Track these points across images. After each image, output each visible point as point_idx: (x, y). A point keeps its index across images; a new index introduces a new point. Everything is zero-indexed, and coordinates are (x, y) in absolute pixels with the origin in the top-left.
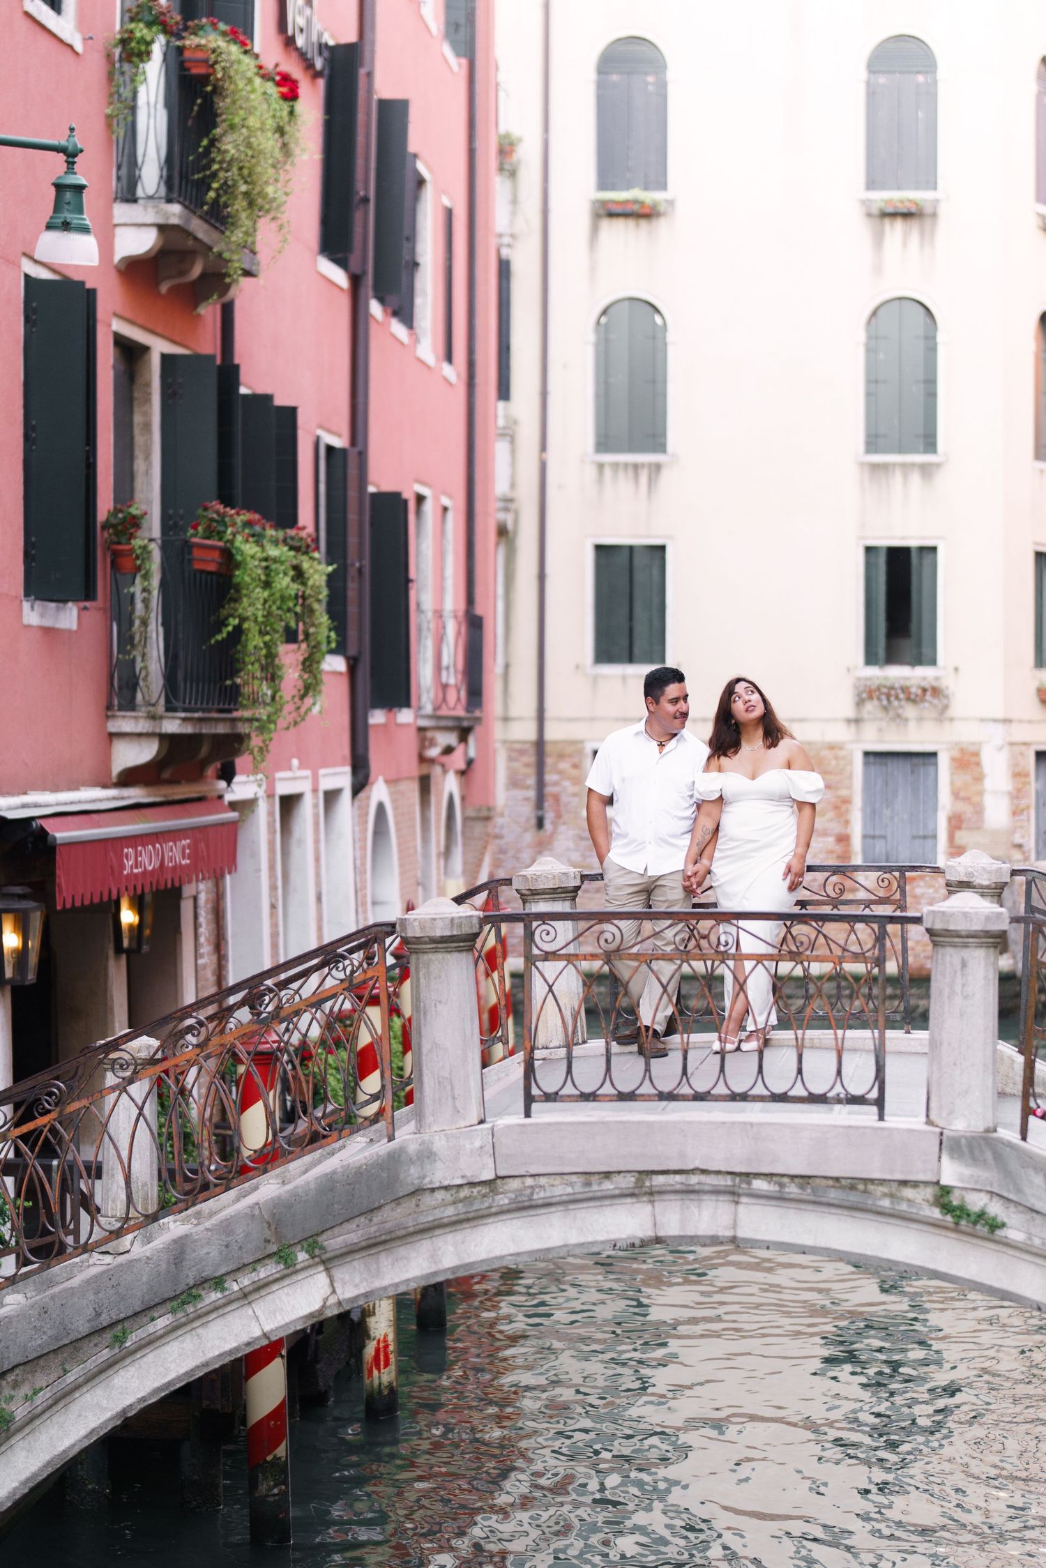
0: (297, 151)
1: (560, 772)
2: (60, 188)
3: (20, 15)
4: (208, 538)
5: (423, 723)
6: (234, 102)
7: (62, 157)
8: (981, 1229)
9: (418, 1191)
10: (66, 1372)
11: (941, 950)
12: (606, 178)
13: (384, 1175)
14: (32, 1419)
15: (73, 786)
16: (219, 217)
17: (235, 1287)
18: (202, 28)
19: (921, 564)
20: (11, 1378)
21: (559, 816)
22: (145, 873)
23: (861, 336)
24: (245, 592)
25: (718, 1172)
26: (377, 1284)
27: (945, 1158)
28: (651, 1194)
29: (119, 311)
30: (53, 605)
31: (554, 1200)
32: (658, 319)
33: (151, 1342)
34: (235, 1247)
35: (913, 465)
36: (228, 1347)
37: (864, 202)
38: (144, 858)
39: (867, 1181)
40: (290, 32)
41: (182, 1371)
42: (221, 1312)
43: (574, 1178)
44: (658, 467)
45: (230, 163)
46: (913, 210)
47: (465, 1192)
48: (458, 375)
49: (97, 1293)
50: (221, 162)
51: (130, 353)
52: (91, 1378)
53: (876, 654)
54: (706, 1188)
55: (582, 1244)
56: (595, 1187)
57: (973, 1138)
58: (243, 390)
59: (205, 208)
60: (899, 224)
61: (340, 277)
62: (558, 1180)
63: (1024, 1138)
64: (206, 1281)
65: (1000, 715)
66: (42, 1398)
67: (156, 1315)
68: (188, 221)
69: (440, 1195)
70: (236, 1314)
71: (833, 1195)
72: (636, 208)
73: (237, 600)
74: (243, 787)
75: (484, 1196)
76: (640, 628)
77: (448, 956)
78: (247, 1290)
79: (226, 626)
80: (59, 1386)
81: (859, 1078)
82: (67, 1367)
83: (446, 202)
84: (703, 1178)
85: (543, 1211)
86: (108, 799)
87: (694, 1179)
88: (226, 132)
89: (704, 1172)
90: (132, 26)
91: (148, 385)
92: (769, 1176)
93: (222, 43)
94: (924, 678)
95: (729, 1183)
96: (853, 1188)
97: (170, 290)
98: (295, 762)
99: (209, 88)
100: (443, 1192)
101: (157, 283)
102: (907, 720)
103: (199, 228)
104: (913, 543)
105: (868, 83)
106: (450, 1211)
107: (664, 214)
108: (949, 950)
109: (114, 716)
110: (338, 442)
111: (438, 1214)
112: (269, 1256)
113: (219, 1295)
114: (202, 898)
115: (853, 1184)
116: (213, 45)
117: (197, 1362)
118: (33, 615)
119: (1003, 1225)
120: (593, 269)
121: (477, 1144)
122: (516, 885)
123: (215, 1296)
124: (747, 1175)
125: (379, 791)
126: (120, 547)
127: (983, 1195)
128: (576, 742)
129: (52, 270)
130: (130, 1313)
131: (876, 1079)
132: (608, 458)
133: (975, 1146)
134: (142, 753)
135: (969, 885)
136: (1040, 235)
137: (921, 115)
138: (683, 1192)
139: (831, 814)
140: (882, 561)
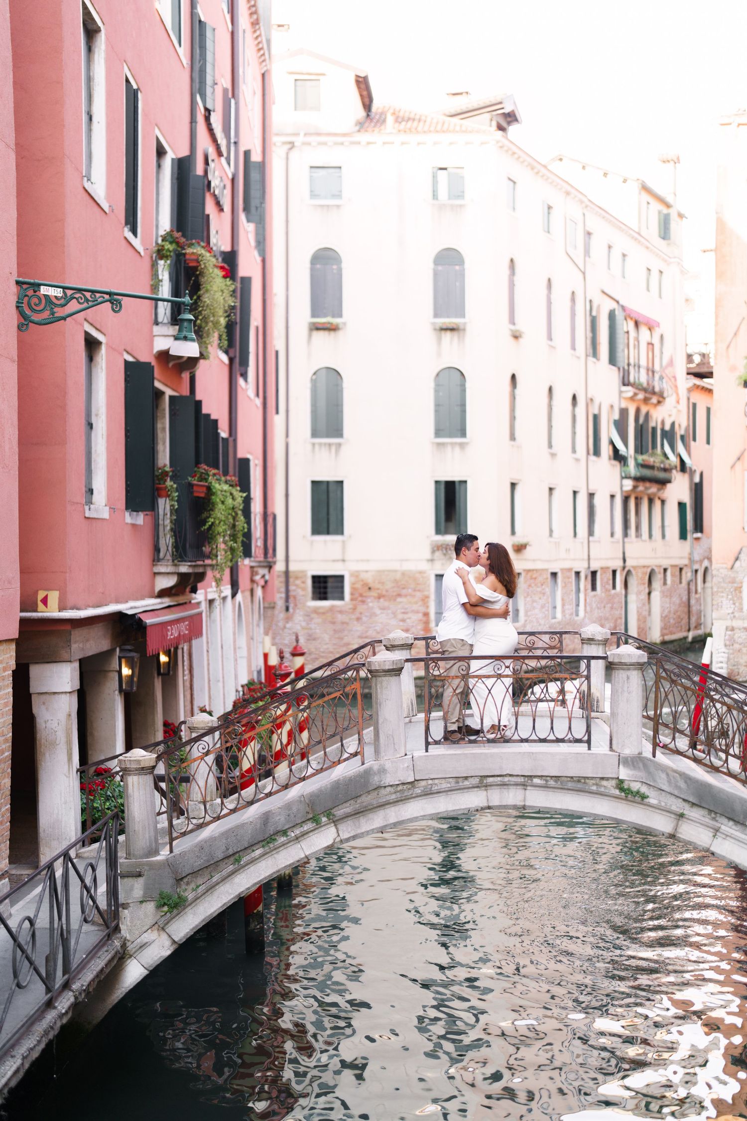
1: (297, 586)
2: (181, 321)
3: (123, 238)
4: (201, 481)
5: (253, 564)
6: (207, 280)
8: (638, 799)
9: (378, 788)
10: (212, 877)
11: (617, 671)
12: (315, 312)
13: (362, 780)
14: (197, 899)
15: (142, 598)
17: (293, 835)
18: (193, 244)
19: (460, 488)
20: (185, 880)
21: (296, 605)
22: (170, 639)
23: (432, 384)
24: (216, 506)
25: (517, 776)
27: (621, 766)
28: (486, 786)
30: (135, 513)
31: (441, 790)
32: (339, 377)
33: (253, 861)
34: (292, 816)
35: (456, 443)
37: (433, 324)
38: (174, 631)
39: (585, 778)
41: (267, 874)
42: (285, 846)
43: (451, 780)
44: (339, 445)
46: (455, 327)
47: (400, 788)
48: (261, 403)
49: (227, 839)
52: (224, 879)
53: (440, 529)
54: (512, 783)
55: (454, 811)
56: (461, 784)
57: (634, 757)
58: (203, 413)
60: (448, 333)
61: (225, 358)
62: (443, 781)
63: (654, 756)
64: (279, 832)
66: (201, 890)
67: (255, 849)
69: (388, 789)
70: (293, 847)
71: (570, 785)
72: (329, 326)
73: (212, 510)
74: (199, 596)
75: (409, 789)
76: (332, 518)
78: (298, 836)
79: (208, 522)
80: (209, 883)
81: (579, 731)
82: (213, 874)
83: (257, 324)
84: (510, 778)
85: (436, 795)
86: (159, 604)
87: (506, 779)
89: (511, 775)
90: (164, 243)
91: (164, 410)
92: (541, 777)
93: (203, 251)
95: (523, 780)
96: (579, 781)
97: (174, 365)
98: (213, 584)
99: (198, 273)
100: (390, 788)
101: (167, 363)
104: (456, 479)
105: (434, 270)
106: (393, 797)
107: (342, 329)
109: (156, 565)
110: (224, 435)
111: (388, 798)
112: (309, 820)
113: (285, 838)
115: (579, 779)
116: (200, 253)
117: (275, 870)
118: (129, 518)
119: (648, 797)
120: (309, 354)
121: (406, 765)
123: (283, 839)
124: (531, 776)
125: (239, 597)
126: (160, 486)
127: (638, 783)
128: (304, 572)
129: (134, 357)
130: (243, 848)
131: (587, 731)
132: (317, 440)
133: (635, 761)
134: (169, 582)
135: (592, 640)
136: (512, 340)
137: (458, 284)
138: (501, 785)
139: (420, 603)
140: (442, 487)
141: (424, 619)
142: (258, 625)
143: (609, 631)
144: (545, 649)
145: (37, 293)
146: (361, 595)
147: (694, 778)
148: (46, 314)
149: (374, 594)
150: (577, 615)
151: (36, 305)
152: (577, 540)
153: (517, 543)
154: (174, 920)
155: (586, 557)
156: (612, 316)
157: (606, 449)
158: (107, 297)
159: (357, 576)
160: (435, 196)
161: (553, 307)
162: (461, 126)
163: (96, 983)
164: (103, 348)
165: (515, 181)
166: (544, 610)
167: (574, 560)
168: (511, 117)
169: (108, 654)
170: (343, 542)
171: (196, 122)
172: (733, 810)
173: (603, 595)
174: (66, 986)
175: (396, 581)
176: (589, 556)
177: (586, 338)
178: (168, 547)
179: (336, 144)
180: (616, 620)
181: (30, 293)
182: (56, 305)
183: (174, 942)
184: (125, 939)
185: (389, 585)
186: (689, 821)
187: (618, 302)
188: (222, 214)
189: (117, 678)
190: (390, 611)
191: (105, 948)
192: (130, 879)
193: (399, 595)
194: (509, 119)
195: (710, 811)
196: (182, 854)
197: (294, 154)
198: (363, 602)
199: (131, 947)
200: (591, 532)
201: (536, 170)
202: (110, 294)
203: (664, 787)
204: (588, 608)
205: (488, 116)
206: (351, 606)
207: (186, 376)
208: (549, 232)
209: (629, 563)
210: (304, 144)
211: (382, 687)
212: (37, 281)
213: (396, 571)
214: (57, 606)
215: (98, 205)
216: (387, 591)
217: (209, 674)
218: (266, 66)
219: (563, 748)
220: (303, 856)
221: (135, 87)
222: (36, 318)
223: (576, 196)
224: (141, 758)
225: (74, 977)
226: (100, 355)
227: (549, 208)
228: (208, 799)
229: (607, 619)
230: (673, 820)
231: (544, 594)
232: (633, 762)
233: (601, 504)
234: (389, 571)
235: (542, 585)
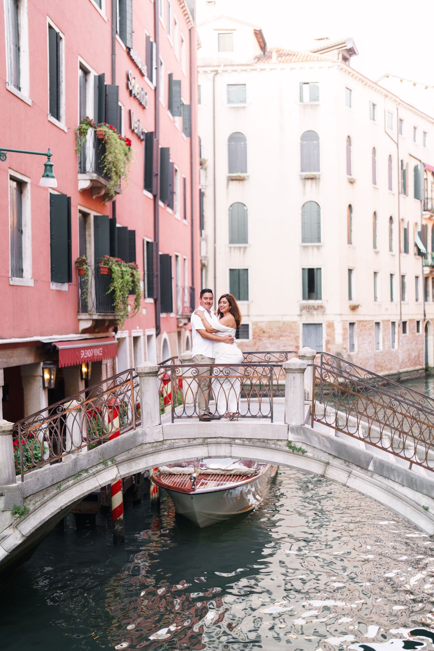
0: (131, 160)
2: (46, 165)
3: (47, 121)
4: (105, 265)
5: (178, 317)
6: (111, 146)
7: (46, 157)
8: (300, 453)
9: (142, 444)
10: (44, 496)
11: (288, 374)
12: (231, 171)
13: (132, 440)
14: (35, 510)
15: (67, 334)
16: (107, 177)
17: (91, 472)
18: (102, 125)
19: (317, 273)
20: (29, 498)
22: (88, 357)
23: (300, 211)
24: (115, 280)
25: (226, 438)
26: (131, 470)
27: (290, 433)
28: (207, 444)
29: (80, 203)
30: (60, 284)
31: (180, 446)
32: (245, 208)
33: (68, 488)
34: (91, 460)
35: (314, 246)
36: (89, 489)
37: (301, 176)
38: (88, 353)
39: (267, 439)
40: (133, 128)
41: (77, 496)
42: (87, 479)
43: (185, 440)
44: (246, 248)
45: (110, 163)
46: (313, 177)
47: (155, 444)
48: (188, 223)
49: (53, 474)
50: (107, 162)
51: (85, 216)
52: (51, 498)
53: (305, 297)
54: (223, 442)
55: (188, 459)
56: (191, 442)
57: (298, 427)
58: (118, 225)
59: (103, 175)
60: (310, 181)
61: (150, 196)
62: (181, 441)
63: (312, 427)
64: (83, 470)
65: (339, 313)
66: (38, 504)
67: (69, 480)
68: (99, 178)
69: (148, 445)
70: (92, 479)
71: (258, 444)
72: (238, 178)
73: (113, 282)
74: (119, 335)
75: (160, 445)
76: (242, 291)
77: (149, 378)
78: (94, 473)
79: (110, 289)
80: (42, 501)
81: (266, 411)
82: (45, 495)
83: (184, 176)
84: (222, 440)
85: (177, 449)
86: (77, 337)
87: (219, 440)
88: (108, 154)
89: (222, 438)
90: (82, 125)
91: (90, 224)
92: (240, 439)
93: (107, 129)
94: (318, 303)
95: (229, 441)
96: (264, 442)
97: (96, 198)
98: (138, 327)
99: (103, 142)
100: (149, 444)
101: (92, 196)
102: (314, 315)
103: (102, 181)
104: (314, 266)
105: (301, 143)
106: (151, 450)
107: (247, 179)
108: (290, 374)
109: (79, 315)
110: (150, 240)
111: (147, 451)
112: (101, 463)
113: (87, 474)
114: (108, 364)
115: (264, 441)
116: (104, 130)
117: (81, 493)
118: (54, 286)
119: (306, 452)
120: (228, 194)
121: (158, 431)
122: (179, 358)
123: (85, 475)
124: (234, 438)
125: (164, 335)
126: (80, 268)
127: (300, 443)
129: (59, 192)
130: (62, 480)
131: (270, 411)
132: (233, 245)
133: (298, 430)
134: (88, 325)
136: (348, 184)
137: (315, 152)
138: (216, 443)
139: (294, 340)
140: (306, 272)
143: (315, 351)
144: (276, 362)
146: (259, 336)
147: (336, 440)
149: (266, 335)
150: (393, 347)
152: (393, 303)
153: (352, 305)
154: (22, 522)
155: (399, 313)
156: (416, 169)
157: (412, 249)
159: (256, 325)
160: (301, 100)
161: (377, 164)
162: (318, 58)
164: (29, 185)
165: (351, 89)
166: (370, 345)
167: (391, 315)
168: (351, 51)
170: (248, 305)
171: (115, 55)
172: (360, 461)
173: (411, 336)
175: (279, 328)
176: (401, 312)
177: (399, 183)
178: (93, 304)
179: (242, 71)
180: (420, 351)
183: (23, 536)
185: (275, 330)
186: (333, 467)
187: (420, 161)
188: (145, 110)
189: (41, 380)
190: (276, 346)
193: (281, 336)
194: (350, 53)
195: (345, 461)
196: (27, 483)
197: (218, 78)
198: (260, 340)
200: (403, 298)
201: (365, 83)
203: (316, 446)
204: (400, 344)
205: (336, 51)
206: (253, 342)
207: (109, 204)
208: (374, 120)
209: (428, 317)
210: (224, 71)
213: (279, 322)
215: (22, 100)
216: (274, 333)
218: (191, 24)
220: (98, 485)
221: (57, 30)
223: (391, 98)
224: (3, 425)
226: (27, 190)
227: (374, 105)
229: (413, 350)
230: (323, 466)
231: (371, 335)
232: (297, 431)
233: (410, 282)
234: (275, 322)
235: (370, 330)
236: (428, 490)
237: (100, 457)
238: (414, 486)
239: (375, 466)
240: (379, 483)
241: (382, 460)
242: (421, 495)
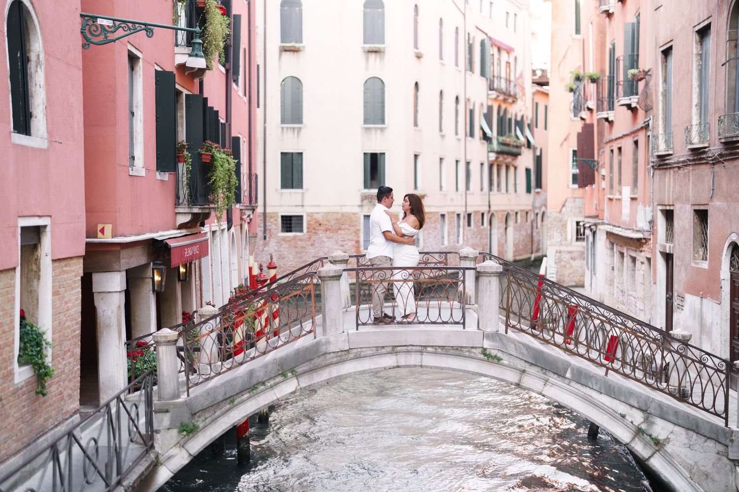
1: (271, 222)
4: (207, 152)
5: (242, 208)
6: (211, 16)
8: (495, 361)
9: (325, 354)
10: (215, 412)
11: (482, 277)
12: (283, 39)
14: (205, 427)
15: (168, 230)
17: (269, 384)
19: (380, 158)
20: (198, 414)
21: (271, 236)
23: (362, 89)
24: (217, 168)
25: (417, 346)
26: (313, 382)
27: (485, 340)
28: (396, 353)
30: (163, 173)
31: (367, 355)
32: (300, 83)
33: (242, 402)
34: (268, 372)
35: (378, 128)
36: (266, 403)
37: (363, 48)
38: (189, 252)
39: (461, 347)
41: (252, 410)
42: (264, 392)
43: (373, 348)
44: (300, 128)
45: (211, 35)
46: (378, 50)
47: (339, 354)
48: (247, 100)
49: (225, 388)
50: (208, 34)
52: (223, 414)
53: (367, 186)
54: (413, 350)
55: (375, 369)
56: (380, 351)
57: (493, 333)
58: (208, 106)
60: (373, 55)
61: (223, 70)
62: (368, 349)
63: (506, 333)
64: (259, 383)
66: (208, 421)
67: (244, 394)
70: (269, 393)
71: (451, 352)
72: (293, 48)
73: (215, 171)
74: (206, 229)
75: (346, 355)
76: (295, 178)
78: (272, 385)
79: (212, 179)
80: (213, 417)
81: (458, 316)
83: (244, 47)
84: (412, 348)
85: (363, 359)
86: (179, 233)
87: (409, 348)
88: (209, 25)
89: (412, 346)
91: (182, 104)
92: (432, 347)
95: (420, 349)
96: (457, 349)
97: (188, 74)
99: (205, 11)
100: (333, 354)
101: (185, 72)
104: (378, 152)
105: (364, 11)
106: (335, 360)
107: (302, 51)
108: (485, 277)
109: (177, 207)
110: (222, 121)
111: (332, 360)
112: (279, 375)
113: (264, 387)
118: (158, 176)
119: (502, 359)
120: (280, 68)
121: (343, 339)
123: (262, 387)
124: (426, 346)
125: (233, 229)
126: (180, 155)
127: (496, 351)
128: (276, 213)
129: (162, 68)
130: (236, 394)
131: (463, 317)
132: (285, 126)
133: (494, 336)
134: (187, 219)
135: (467, 257)
136: (415, 59)
137: (380, 21)
138: (406, 352)
139: (354, 234)
140: (369, 157)
141: (356, 245)
142: (245, 249)
143: (478, 252)
144: (436, 263)
145: (95, 23)
146: (314, 229)
147: (533, 348)
148: (102, 38)
149: (322, 228)
150: (458, 243)
151: (94, 31)
152: (458, 193)
154: (190, 441)
155: (464, 204)
156: (483, 44)
157: (478, 133)
158: (143, 27)
159: (312, 216)
161: (443, 37)
163: (139, 480)
164: (141, 61)
166: (436, 239)
167: (456, 206)
169: (146, 266)
170: (303, 193)
172: (557, 368)
173: (475, 229)
174: (119, 483)
175: (337, 220)
176: (466, 203)
177: (465, 58)
178: (185, 196)
180: (484, 246)
181: (90, 23)
182: (108, 32)
183: (190, 455)
184: (158, 453)
185: (333, 222)
186: (529, 376)
187: (486, 34)
189: (151, 283)
190: (334, 240)
191: (145, 459)
192: (161, 414)
193: (340, 229)
195: (542, 368)
196: (196, 398)
198: (316, 233)
199: (161, 458)
200: (467, 188)
202: (145, 25)
203: (512, 353)
204: (465, 238)
206: (308, 236)
207: (197, 81)
209: (493, 208)
211: (327, 288)
212: (95, 15)
213: (338, 213)
214: (111, 235)
216: (331, 226)
217: (212, 280)
219: (447, 327)
220: (275, 398)
222: (94, 40)
224: (168, 335)
225: (124, 478)
226: (139, 66)
228: (213, 362)
229: (477, 245)
230: (518, 374)
231: (436, 228)
232: (492, 337)
233: (475, 169)
234: (333, 213)
235: (435, 222)
236: (625, 397)
237: (279, 368)
238: (612, 393)
239: (572, 373)
240: (577, 391)
241: (581, 368)
242: (618, 402)
